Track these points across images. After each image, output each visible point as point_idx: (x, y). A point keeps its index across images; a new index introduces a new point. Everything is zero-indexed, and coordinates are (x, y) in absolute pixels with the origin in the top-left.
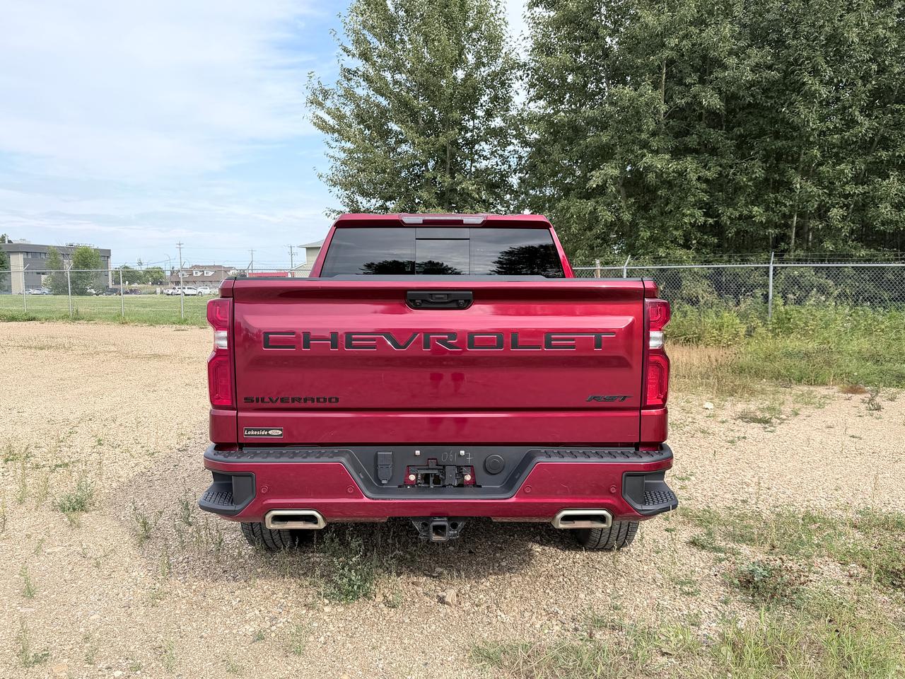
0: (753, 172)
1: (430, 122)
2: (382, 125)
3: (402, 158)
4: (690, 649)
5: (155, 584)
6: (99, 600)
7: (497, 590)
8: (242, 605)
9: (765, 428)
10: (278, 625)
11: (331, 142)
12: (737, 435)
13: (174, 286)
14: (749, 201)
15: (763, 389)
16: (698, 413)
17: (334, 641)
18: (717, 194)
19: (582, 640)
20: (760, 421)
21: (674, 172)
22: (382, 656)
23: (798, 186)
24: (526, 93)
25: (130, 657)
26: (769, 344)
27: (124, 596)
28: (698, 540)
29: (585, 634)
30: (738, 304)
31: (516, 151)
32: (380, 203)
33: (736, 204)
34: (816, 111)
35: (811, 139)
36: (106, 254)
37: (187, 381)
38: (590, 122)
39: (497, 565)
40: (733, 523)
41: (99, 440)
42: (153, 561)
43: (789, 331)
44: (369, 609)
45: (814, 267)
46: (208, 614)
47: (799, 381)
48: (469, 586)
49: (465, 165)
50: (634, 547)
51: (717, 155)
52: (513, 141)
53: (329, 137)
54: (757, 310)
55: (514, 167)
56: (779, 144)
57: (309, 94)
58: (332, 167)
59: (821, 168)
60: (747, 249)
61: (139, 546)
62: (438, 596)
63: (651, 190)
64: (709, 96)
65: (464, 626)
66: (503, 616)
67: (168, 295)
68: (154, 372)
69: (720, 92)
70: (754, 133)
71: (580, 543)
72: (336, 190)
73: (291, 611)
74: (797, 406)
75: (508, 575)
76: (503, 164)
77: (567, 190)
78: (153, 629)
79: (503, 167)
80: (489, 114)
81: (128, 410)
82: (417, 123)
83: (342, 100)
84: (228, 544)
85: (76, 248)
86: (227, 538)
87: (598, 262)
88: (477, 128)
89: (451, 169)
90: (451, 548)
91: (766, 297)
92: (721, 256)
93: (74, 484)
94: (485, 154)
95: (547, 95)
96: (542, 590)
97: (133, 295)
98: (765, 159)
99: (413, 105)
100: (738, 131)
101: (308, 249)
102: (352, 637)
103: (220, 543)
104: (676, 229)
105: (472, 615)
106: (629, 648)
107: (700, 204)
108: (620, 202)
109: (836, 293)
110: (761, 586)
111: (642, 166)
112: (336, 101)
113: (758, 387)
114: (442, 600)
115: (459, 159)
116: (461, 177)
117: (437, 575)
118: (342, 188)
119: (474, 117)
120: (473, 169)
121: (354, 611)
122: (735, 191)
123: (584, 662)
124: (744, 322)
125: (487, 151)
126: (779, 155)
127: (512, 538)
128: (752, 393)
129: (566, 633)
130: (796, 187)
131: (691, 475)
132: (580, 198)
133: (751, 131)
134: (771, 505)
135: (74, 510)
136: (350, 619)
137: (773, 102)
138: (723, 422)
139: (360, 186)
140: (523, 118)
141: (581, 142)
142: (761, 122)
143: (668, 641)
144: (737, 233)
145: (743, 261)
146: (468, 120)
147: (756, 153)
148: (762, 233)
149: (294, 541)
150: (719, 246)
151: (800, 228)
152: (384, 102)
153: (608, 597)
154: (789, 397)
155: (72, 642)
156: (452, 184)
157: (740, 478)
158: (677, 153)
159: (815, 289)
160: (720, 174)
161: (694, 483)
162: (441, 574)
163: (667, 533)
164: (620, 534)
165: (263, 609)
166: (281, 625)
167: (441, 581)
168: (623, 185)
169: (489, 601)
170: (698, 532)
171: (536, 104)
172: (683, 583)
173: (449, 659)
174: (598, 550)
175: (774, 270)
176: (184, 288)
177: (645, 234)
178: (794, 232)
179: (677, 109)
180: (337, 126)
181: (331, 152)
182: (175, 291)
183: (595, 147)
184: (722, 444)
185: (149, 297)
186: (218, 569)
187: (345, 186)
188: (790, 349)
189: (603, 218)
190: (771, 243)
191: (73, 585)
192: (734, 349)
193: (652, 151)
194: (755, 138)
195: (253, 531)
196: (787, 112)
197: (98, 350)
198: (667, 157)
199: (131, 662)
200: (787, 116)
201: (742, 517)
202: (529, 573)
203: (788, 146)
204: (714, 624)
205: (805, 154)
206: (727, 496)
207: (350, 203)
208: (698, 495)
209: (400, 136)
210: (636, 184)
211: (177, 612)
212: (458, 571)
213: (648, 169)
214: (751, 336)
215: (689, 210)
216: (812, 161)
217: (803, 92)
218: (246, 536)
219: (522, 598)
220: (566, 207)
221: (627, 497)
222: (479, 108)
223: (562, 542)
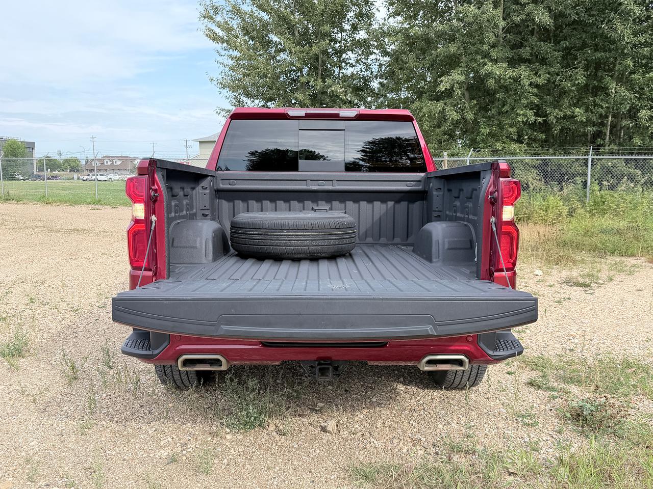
0: (576, 79)
1: (305, 34)
2: (264, 37)
3: (281, 65)
4: (532, 470)
5: (83, 417)
6: (36, 430)
7: (369, 421)
8: (157, 434)
9: (586, 291)
10: (188, 450)
11: (221, 51)
12: (563, 296)
13: (88, 173)
14: (572, 103)
15: (583, 259)
16: (529, 278)
17: (236, 463)
18: (545, 97)
19: (442, 462)
20: (581, 285)
21: (510, 78)
22: (276, 475)
23: (613, 91)
24: (386, 9)
25: (65, 476)
26: (587, 223)
27: (58, 426)
28: (535, 381)
29: (445, 457)
30: (561, 189)
31: (377, 60)
32: (262, 103)
33: (561, 106)
34: (630, 27)
35: (626, 51)
36: (31, 146)
37: (103, 251)
38: (440, 35)
39: (369, 401)
40: (563, 368)
41: (31, 299)
42: (81, 398)
43: (604, 212)
44: (263, 437)
45: (625, 159)
46: (129, 441)
47: (613, 253)
48: (346, 418)
49: (334, 72)
50: (482, 386)
51: (546, 65)
52: (375, 51)
53: (219, 46)
54: (578, 195)
55: (375, 73)
56: (598, 55)
57: (202, 9)
58: (222, 72)
59: (633, 76)
60: (569, 144)
61: (68, 386)
62: (321, 426)
63: (490, 94)
64: (541, 14)
65: (343, 450)
66: (375, 442)
67: (84, 180)
68: (74, 244)
69: (550, 10)
70: (578, 45)
71: (437, 383)
72: (225, 92)
73: (199, 438)
74: (612, 273)
75: (378, 409)
76: (366, 70)
77: (420, 94)
78: (83, 454)
79: (366, 73)
80: (355, 28)
81: (55, 274)
82: (293, 35)
83: (230, 15)
84: (144, 384)
85: (5, 141)
86: (143, 378)
87: (445, 154)
88: (344, 40)
89: (322, 75)
90: (330, 387)
91: (585, 184)
92: (548, 150)
93: (12, 335)
94: (351, 62)
95: (404, 11)
96: (407, 421)
97: (54, 181)
98: (586, 68)
99: (290, 20)
100: (564, 44)
101: (200, 142)
102: (250, 459)
103: (137, 383)
104: (511, 126)
105: (349, 441)
106: (482, 469)
107: (531, 106)
108: (464, 103)
109: (643, 181)
110: (589, 419)
111: (484, 73)
112: (225, 16)
113: (578, 258)
114: (324, 429)
115: (329, 66)
116: (330, 81)
117: (319, 409)
118: (230, 90)
119: (342, 30)
120: (341, 75)
121: (252, 439)
122: (560, 95)
123: (445, 480)
124: (566, 204)
125: (353, 59)
126: (598, 65)
127: (380, 379)
128: (574, 262)
129: (428, 457)
130: (612, 92)
131: (526, 329)
132: (431, 100)
133: (575, 44)
134: (594, 353)
135: (13, 355)
136: (248, 445)
137: (594, 19)
138: (551, 286)
139: (245, 88)
140: (383, 31)
141: (433, 52)
142: (584, 37)
143: (513, 463)
144: (561, 130)
145: (567, 153)
146: (337, 33)
147: (579, 63)
148: (582, 130)
149: (199, 381)
150: (546, 141)
151: (613, 126)
152: (265, 17)
153: (462, 427)
154: (605, 266)
155: (15, 464)
156: (324, 87)
157: (567, 331)
158: (513, 62)
159: (626, 177)
160: (549, 81)
161: (529, 335)
162: (322, 408)
163: (508, 375)
164: (471, 376)
165: (174, 437)
166: (191, 450)
167: (323, 414)
168: (467, 89)
169: (363, 430)
170: (534, 375)
171: (395, 19)
172: (523, 416)
173: (332, 478)
174: (452, 389)
175: (592, 161)
176: (97, 175)
177: (485, 131)
178: (609, 129)
179: (514, 25)
180: (225, 37)
181: (221, 59)
182: (89, 178)
183: (444, 56)
184: (551, 304)
185: (68, 182)
186: (136, 404)
187: (233, 89)
188: (605, 227)
189: (450, 117)
190: (589, 139)
191: (14, 417)
192: (558, 226)
193: (492, 61)
194: (578, 50)
195: (165, 373)
196: (606, 28)
197: (27, 225)
198: (505, 65)
199: (66, 480)
200: (606, 31)
201: (570, 363)
202: (396, 408)
203: (606, 57)
204: (551, 450)
205: (620, 64)
206: (557, 345)
207: (237, 103)
208: (533, 345)
209: (279, 46)
210: (478, 89)
211: (103, 439)
212: (337, 405)
213: (488, 75)
214: (572, 216)
215: (522, 110)
216: (626, 69)
217: (620, 11)
218: (159, 377)
219: (390, 427)
220: (419, 108)
221: (482, 345)
222: (347, 22)
223: (421, 382)
